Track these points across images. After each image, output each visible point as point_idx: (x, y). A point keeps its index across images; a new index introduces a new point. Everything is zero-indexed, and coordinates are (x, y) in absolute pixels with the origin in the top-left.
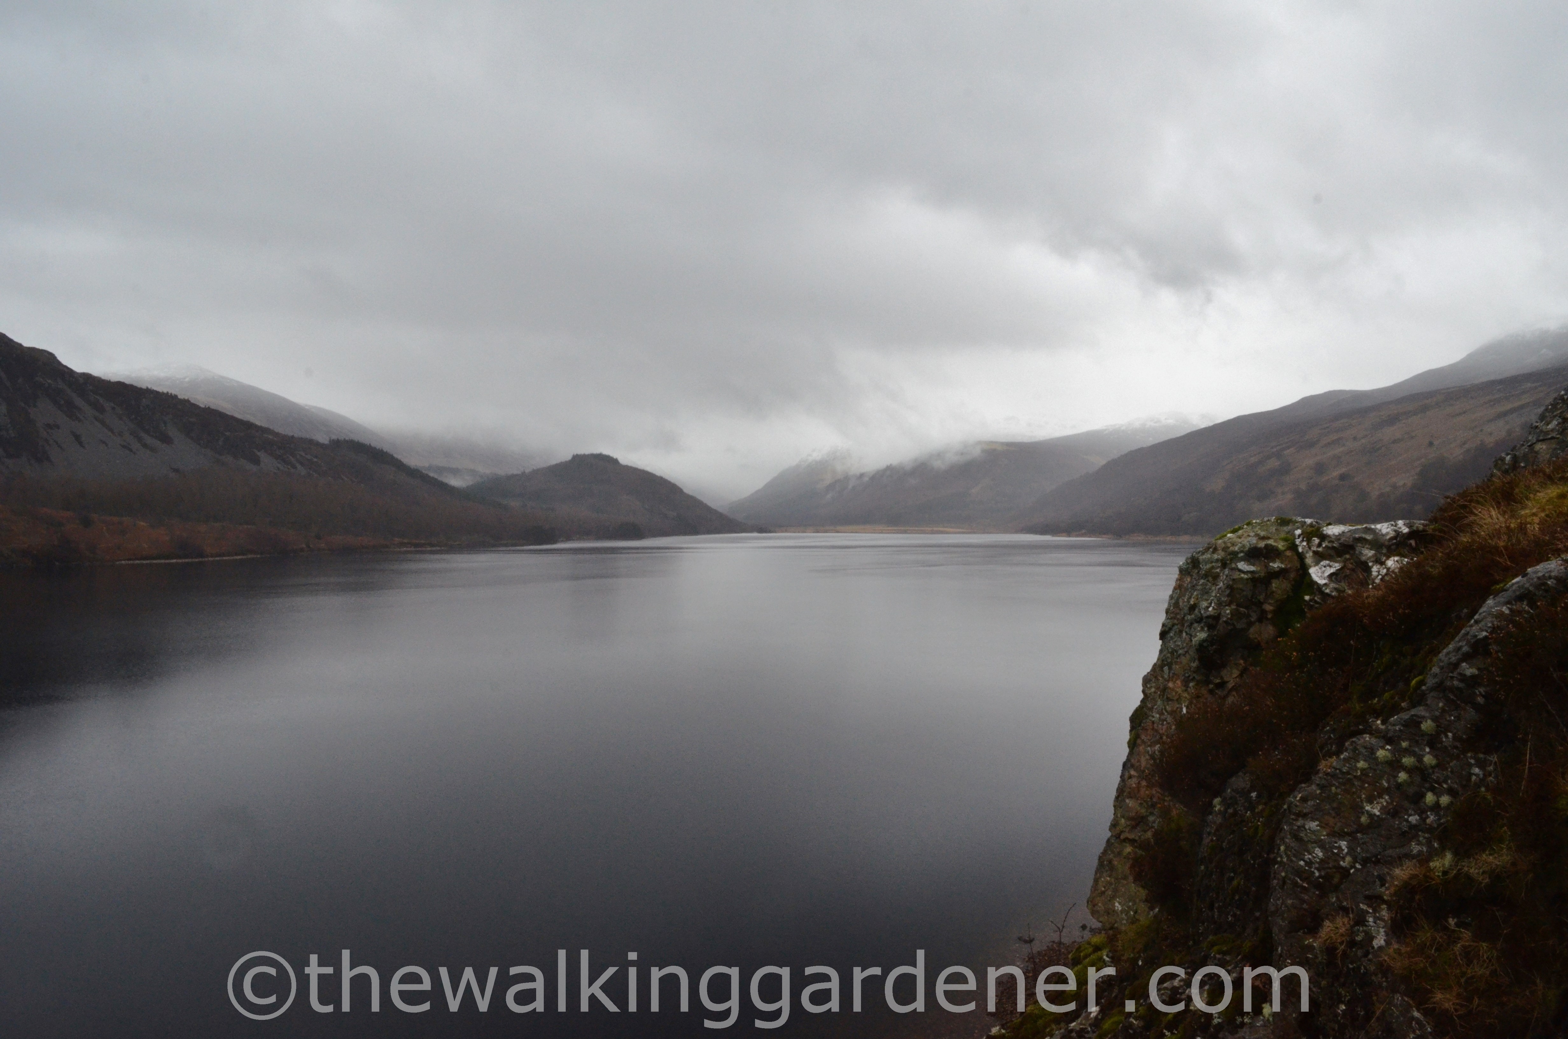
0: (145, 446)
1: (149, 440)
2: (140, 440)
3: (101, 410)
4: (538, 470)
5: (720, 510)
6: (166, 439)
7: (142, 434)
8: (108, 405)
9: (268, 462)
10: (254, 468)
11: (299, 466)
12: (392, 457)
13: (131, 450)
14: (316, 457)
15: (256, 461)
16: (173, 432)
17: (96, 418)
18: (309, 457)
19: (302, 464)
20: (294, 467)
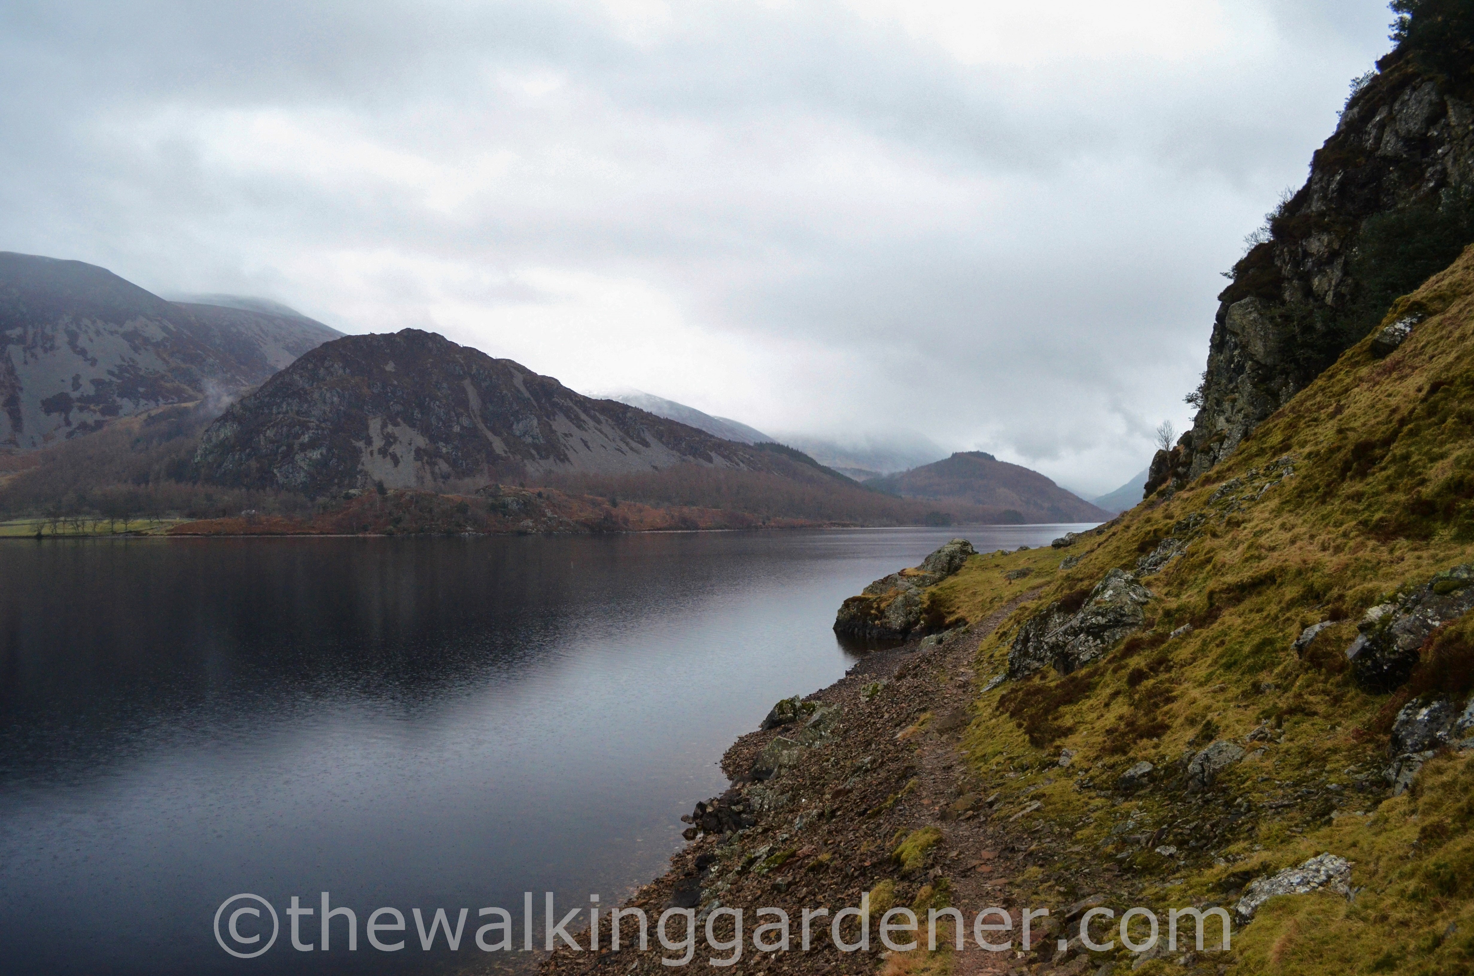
0: (632, 449)
1: (634, 444)
2: (627, 444)
3: (599, 422)
4: (922, 467)
5: (1092, 503)
6: (646, 444)
7: (629, 440)
8: (602, 418)
9: (719, 461)
10: (710, 465)
11: (741, 464)
12: (806, 456)
13: (622, 452)
14: (752, 456)
15: (710, 460)
16: (648, 437)
17: (596, 429)
18: (747, 456)
19: (743, 462)
20: (738, 465)
